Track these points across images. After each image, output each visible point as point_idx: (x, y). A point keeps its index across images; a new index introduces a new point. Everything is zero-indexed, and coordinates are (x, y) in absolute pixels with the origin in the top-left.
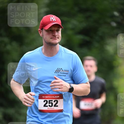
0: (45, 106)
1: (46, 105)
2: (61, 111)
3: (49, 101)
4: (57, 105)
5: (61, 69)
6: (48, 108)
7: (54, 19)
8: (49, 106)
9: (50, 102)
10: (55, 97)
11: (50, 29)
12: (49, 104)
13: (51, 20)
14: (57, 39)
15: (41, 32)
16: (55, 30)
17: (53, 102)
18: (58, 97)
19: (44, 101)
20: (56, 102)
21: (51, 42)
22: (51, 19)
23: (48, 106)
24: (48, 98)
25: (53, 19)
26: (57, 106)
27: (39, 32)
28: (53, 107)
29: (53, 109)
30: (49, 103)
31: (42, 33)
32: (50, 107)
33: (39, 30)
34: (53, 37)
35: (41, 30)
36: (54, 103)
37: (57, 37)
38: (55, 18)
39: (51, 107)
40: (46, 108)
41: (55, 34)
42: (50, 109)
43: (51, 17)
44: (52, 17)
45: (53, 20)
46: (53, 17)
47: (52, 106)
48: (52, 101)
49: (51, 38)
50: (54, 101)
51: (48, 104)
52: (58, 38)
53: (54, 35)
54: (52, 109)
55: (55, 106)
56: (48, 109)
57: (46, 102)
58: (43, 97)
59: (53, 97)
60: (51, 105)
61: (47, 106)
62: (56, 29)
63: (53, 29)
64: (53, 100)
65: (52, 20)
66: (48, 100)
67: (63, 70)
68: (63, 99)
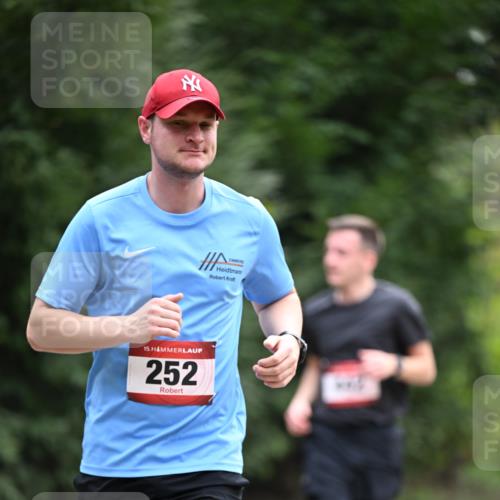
0: (151, 380)
1: (156, 378)
2: (205, 401)
3: (166, 362)
4: (192, 379)
5: (221, 254)
6: (162, 389)
7: (195, 83)
8: (167, 381)
9: (171, 367)
10: (186, 350)
11: (179, 118)
12: (167, 376)
13: (185, 88)
14: (202, 154)
15: (147, 128)
16: (196, 123)
17: (179, 368)
18: (200, 350)
19: (150, 365)
20: (190, 367)
21: (178, 162)
22: (185, 83)
23: (163, 382)
24: (162, 355)
25: (191, 83)
26: (194, 383)
27: (141, 127)
28: (179, 385)
29: (180, 394)
30: (167, 372)
31: (149, 131)
32: (168, 387)
33: (141, 120)
34: (188, 146)
35: (149, 122)
36: (183, 373)
37: (201, 146)
38: (198, 82)
39: (173, 387)
40: (153, 390)
41: (194, 136)
42: (169, 394)
43: (186, 77)
44: (190, 78)
45: (193, 89)
46: (194, 77)
47: (176, 381)
48: (177, 364)
49: (181, 150)
50: (185, 366)
51: (161, 376)
52: (205, 151)
53: (191, 141)
54: (175, 391)
55: (186, 382)
56: (162, 393)
57: (154, 366)
58: (147, 349)
59: (180, 350)
60: (171, 377)
61: (159, 382)
62: (200, 119)
63: (191, 117)
64: (182, 362)
65: (189, 86)
66: (163, 361)
67: (228, 261)
68: (214, 360)
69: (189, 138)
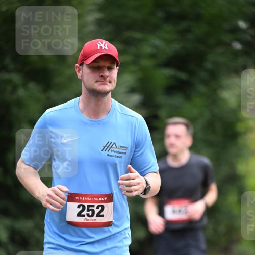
0: (79, 215)
1: (82, 214)
2: (109, 224)
3: (88, 205)
4: (101, 214)
5: (114, 143)
6: (85, 219)
7: (104, 46)
8: (88, 215)
9: (90, 208)
10: (98, 199)
12: (88, 212)
13: (99, 48)
14: (108, 83)
15: (80, 70)
16: (104, 67)
17: (95, 208)
18: (105, 199)
19: (79, 207)
20: (100, 208)
22: (99, 45)
23: (86, 216)
24: (85, 202)
25: (102, 45)
26: (103, 216)
27: (77, 70)
28: (94, 217)
29: (95, 222)
30: (88, 210)
31: (81, 72)
32: (88, 218)
33: (77, 66)
34: (100, 79)
35: (81, 67)
36: (97, 211)
37: (108, 79)
38: (106, 45)
39: (91, 218)
40: (81, 220)
41: (104, 73)
42: (89, 222)
45: (103, 49)
46: (104, 43)
47: (93, 215)
48: (93, 206)
49: (97, 82)
50: (98, 207)
51: (85, 213)
52: (110, 82)
53: (102, 76)
54: (93, 220)
55: (99, 215)
56: (86, 221)
58: (77, 198)
59: (95, 199)
60: (90, 213)
61: (84, 216)
62: (107, 64)
63: (102, 64)
64: (96, 205)
65: (101, 47)
66: (86, 205)
67: (118, 147)
68: (112, 203)
69: (101, 75)
